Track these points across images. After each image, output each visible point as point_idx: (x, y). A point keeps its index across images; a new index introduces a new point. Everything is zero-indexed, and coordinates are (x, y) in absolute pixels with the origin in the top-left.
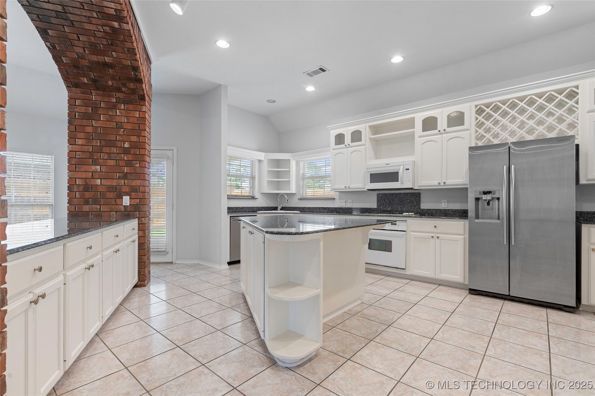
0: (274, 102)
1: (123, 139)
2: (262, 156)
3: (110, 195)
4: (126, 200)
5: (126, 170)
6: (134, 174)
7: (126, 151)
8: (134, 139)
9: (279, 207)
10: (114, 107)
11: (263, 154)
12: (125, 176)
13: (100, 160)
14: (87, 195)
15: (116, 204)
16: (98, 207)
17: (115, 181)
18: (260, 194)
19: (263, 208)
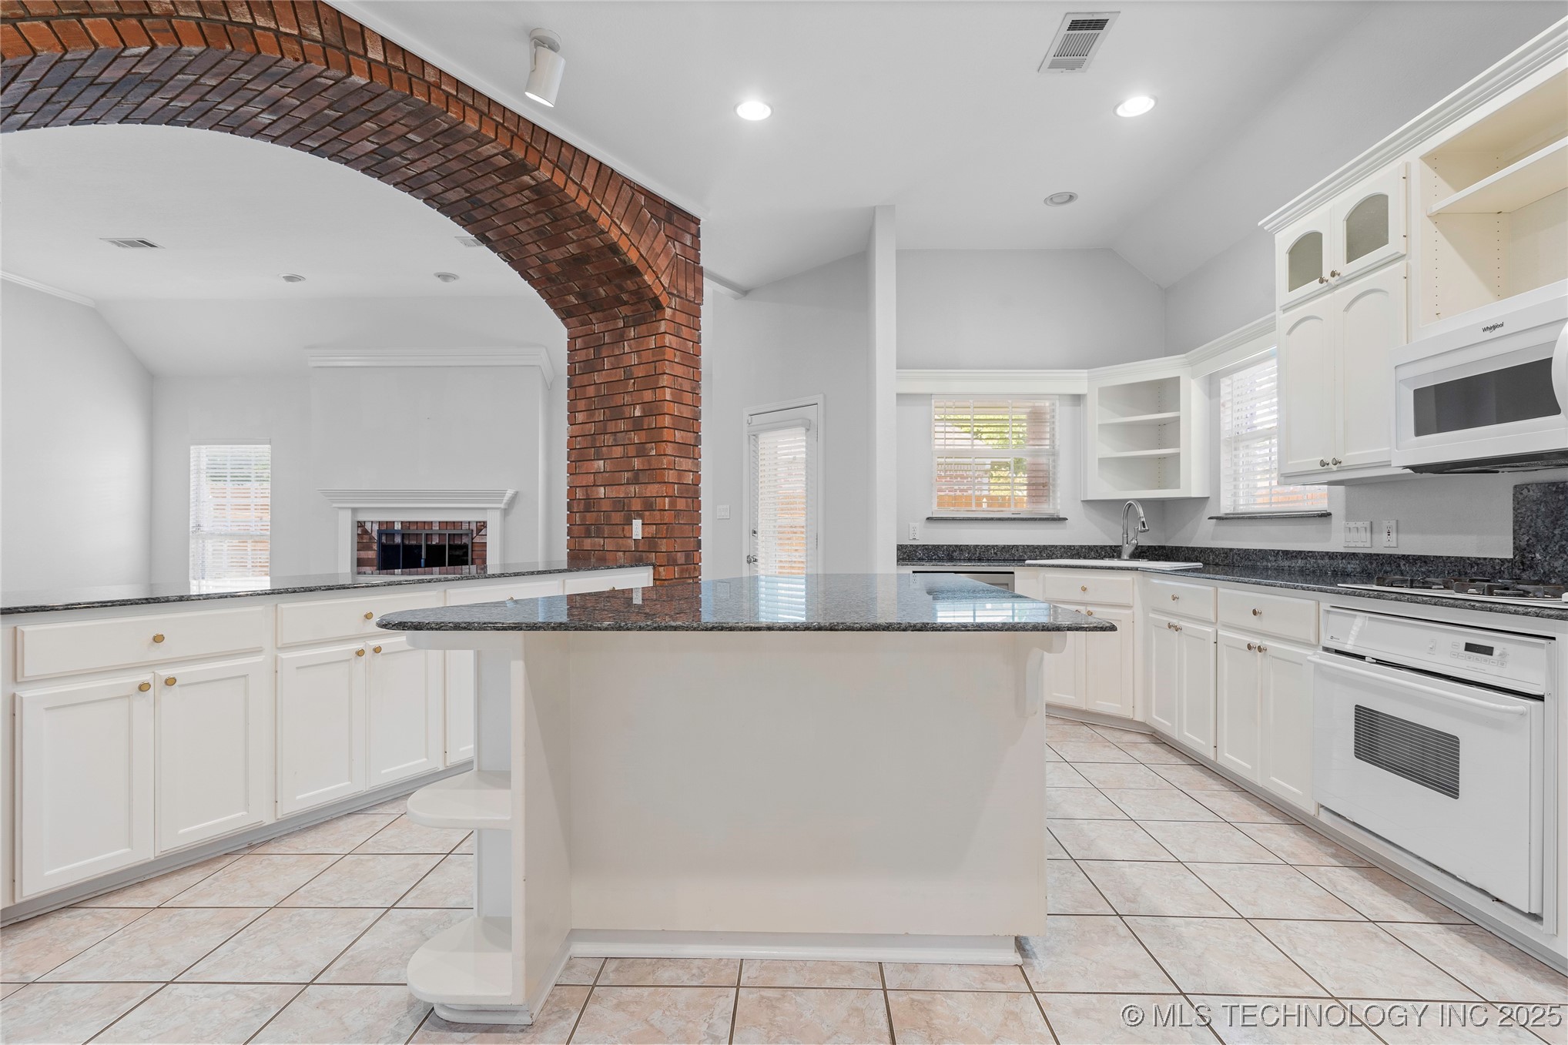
0: (1071, 198)
1: (632, 401)
2: (1079, 381)
3: (617, 518)
4: (637, 529)
5: (637, 463)
6: (649, 472)
7: (637, 425)
8: (648, 396)
9: (1128, 550)
10: (620, 338)
11: (1084, 373)
12: (635, 481)
13: (604, 449)
14: (590, 518)
15: (625, 537)
16: (602, 541)
17: (623, 488)
18: (1080, 505)
19: (1090, 548)
